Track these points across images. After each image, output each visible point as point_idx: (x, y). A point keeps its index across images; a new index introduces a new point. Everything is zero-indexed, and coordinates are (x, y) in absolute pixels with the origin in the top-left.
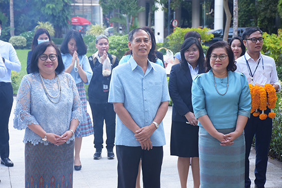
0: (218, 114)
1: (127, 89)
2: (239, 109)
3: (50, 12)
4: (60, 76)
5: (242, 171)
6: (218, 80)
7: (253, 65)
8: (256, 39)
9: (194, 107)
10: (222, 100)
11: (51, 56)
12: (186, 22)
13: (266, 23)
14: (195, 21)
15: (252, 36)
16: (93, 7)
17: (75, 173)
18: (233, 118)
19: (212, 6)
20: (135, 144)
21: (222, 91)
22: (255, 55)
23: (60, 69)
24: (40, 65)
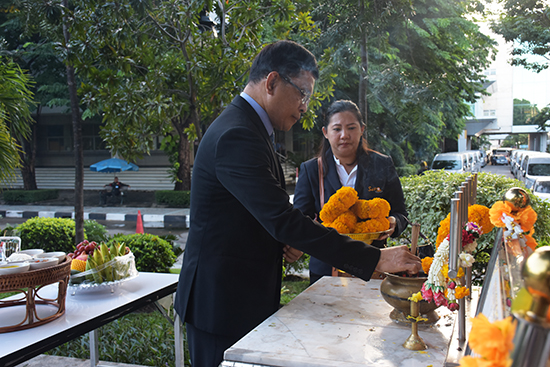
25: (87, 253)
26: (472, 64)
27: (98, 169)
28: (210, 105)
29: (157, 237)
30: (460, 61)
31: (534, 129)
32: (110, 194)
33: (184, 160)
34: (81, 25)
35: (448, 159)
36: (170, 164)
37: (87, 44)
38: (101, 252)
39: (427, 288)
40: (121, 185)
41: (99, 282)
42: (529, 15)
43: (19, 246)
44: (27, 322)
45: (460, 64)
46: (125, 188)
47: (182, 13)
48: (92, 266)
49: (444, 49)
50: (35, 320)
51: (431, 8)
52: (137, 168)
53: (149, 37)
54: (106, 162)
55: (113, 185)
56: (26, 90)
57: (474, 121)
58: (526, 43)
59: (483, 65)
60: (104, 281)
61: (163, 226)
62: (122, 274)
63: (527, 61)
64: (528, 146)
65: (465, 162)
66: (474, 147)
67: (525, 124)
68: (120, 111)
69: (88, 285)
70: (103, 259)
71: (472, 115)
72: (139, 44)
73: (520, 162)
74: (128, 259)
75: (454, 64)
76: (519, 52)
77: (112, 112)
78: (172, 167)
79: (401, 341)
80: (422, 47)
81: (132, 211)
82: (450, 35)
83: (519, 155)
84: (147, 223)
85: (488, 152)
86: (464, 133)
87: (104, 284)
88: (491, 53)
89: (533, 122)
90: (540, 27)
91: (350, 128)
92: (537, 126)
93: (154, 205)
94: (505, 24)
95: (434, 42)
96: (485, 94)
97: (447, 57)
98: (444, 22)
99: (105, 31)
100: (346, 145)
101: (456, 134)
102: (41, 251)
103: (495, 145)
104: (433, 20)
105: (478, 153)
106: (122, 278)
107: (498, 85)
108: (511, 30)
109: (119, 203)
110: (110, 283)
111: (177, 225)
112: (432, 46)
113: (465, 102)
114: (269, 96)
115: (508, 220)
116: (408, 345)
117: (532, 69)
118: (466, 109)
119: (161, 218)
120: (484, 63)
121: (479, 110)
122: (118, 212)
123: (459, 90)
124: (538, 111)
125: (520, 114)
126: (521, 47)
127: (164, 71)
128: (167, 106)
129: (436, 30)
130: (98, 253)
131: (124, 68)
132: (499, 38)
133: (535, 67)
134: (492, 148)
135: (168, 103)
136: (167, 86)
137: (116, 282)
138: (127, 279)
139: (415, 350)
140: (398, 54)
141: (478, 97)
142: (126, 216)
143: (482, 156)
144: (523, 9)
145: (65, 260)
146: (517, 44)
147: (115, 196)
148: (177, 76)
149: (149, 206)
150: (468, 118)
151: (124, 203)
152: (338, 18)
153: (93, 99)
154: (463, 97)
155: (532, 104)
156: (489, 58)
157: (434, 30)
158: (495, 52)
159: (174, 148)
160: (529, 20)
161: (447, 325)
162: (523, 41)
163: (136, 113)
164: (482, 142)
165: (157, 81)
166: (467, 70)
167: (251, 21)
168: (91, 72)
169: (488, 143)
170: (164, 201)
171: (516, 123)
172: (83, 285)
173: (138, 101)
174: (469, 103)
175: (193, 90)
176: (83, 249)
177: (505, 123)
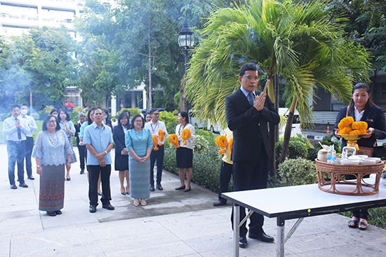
0: (138, 148)
1: (92, 137)
2: (148, 146)
3: (53, 100)
4: (58, 132)
5: (149, 175)
6: (138, 133)
7: (154, 126)
8: (156, 114)
9: (127, 146)
10: (140, 142)
11: (53, 121)
12: (128, 105)
13: (169, 106)
14: (133, 105)
15: (155, 112)
16: (77, 97)
17: (66, 182)
18: (145, 150)
19: (142, 98)
20: (97, 164)
21: (140, 137)
22: (155, 121)
23: (58, 128)
24: (48, 126)
43: (354, 153)
44: (356, 192)
50: (361, 192)
56: (367, 61)
91: (363, 95)
100: (360, 102)
102: (367, 156)
145: (380, 162)
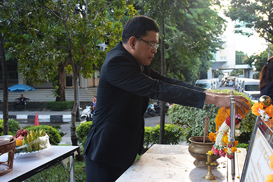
25: (23, 136)
26: (214, 33)
27: (11, 90)
28: (80, 54)
29: (51, 127)
30: (208, 31)
31: (246, 66)
32: (18, 104)
33: (61, 84)
34: (7, 10)
35: (203, 83)
36: (53, 87)
37: (11, 21)
38: (31, 134)
39: (215, 148)
40: (25, 99)
41: (30, 151)
42: (243, 7)
45: (208, 33)
46: (27, 101)
47: (65, 4)
48: (27, 142)
49: (200, 24)
51: (193, 3)
52: (34, 89)
53: (45, 17)
54: (16, 86)
55: (20, 99)
57: (216, 63)
58: (242, 22)
59: (220, 33)
60: (33, 151)
61: (49, 121)
62: (43, 147)
63: (243, 31)
64: (243, 76)
65: (212, 84)
66: (216, 76)
67: (241, 64)
68: (30, 58)
69: (25, 153)
70: (32, 139)
71: (214, 59)
72: (40, 21)
73: (240, 84)
74: (45, 138)
75: (205, 32)
76: (239, 26)
77: (25, 58)
78: (54, 88)
79: (202, 176)
80: (189, 24)
81: (32, 113)
82: (202, 17)
83: (239, 81)
84: (40, 120)
85: (223, 79)
86: (211, 69)
87: (33, 152)
88: (223, 27)
89: (246, 63)
90: (249, 13)
92: (248, 65)
93: (44, 110)
94: (231, 12)
95: (195, 21)
96: (221, 48)
97: (202, 29)
98: (200, 11)
99: (22, 14)
101: (206, 69)
103: (226, 75)
104: (195, 9)
105: (218, 79)
106: (43, 148)
107: (228, 44)
108: (234, 15)
109: (24, 109)
110: (36, 152)
111: (58, 121)
112: (194, 23)
113: (211, 53)
114: (132, 50)
115: (262, 112)
116: (207, 177)
117: (245, 35)
118: (211, 57)
119: (48, 117)
120: (220, 32)
121: (218, 57)
122: (23, 114)
123: (208, 47)
124: (248, 57)
125: (239, 59)
126: (240, 24)
127: (54, 36)
128: (58, 55)
129: (196, 15)
130: (30, 135)
131: (32, 34)
132: (228, 19)
133: (247, 34)
134: (225, 77)
135: (58, 53)
136: (56, 44)
137: (40, 151)
138: (46, 149)
139: (210, 180)
140: (176, 27)
141: (217, 50)
142: (28, 116)
143: (220, 81)
144: (240, 4)
145: (13, 140)
146: (237, 22)
147: (22, 105)
148: (61, 39)
149: (41, 111)
150: (212, 61)
151: (27, 109)
152: (150, 8)
153: (14, 51)
154: (210, 50)
155: (245, 54)
156: (222, 30)
157: (195, 15)
158: (226, 26)
159: (55, 78)
160: (243, 10)
161: (224, 167)
162: (240, 21)
163: (40, 59)
164: (220, 74)
165: (51, 42)
166: (211, 36)
167: (101, 9)
168: (11, 36)
169: (223, 74)
170: (50, 108)
171: (237, 63)
172: (21, 153)
173: (40, 52)
174: (213, 53)
175: (70, 47)
176: (21, 134)
177: (231, 64)
